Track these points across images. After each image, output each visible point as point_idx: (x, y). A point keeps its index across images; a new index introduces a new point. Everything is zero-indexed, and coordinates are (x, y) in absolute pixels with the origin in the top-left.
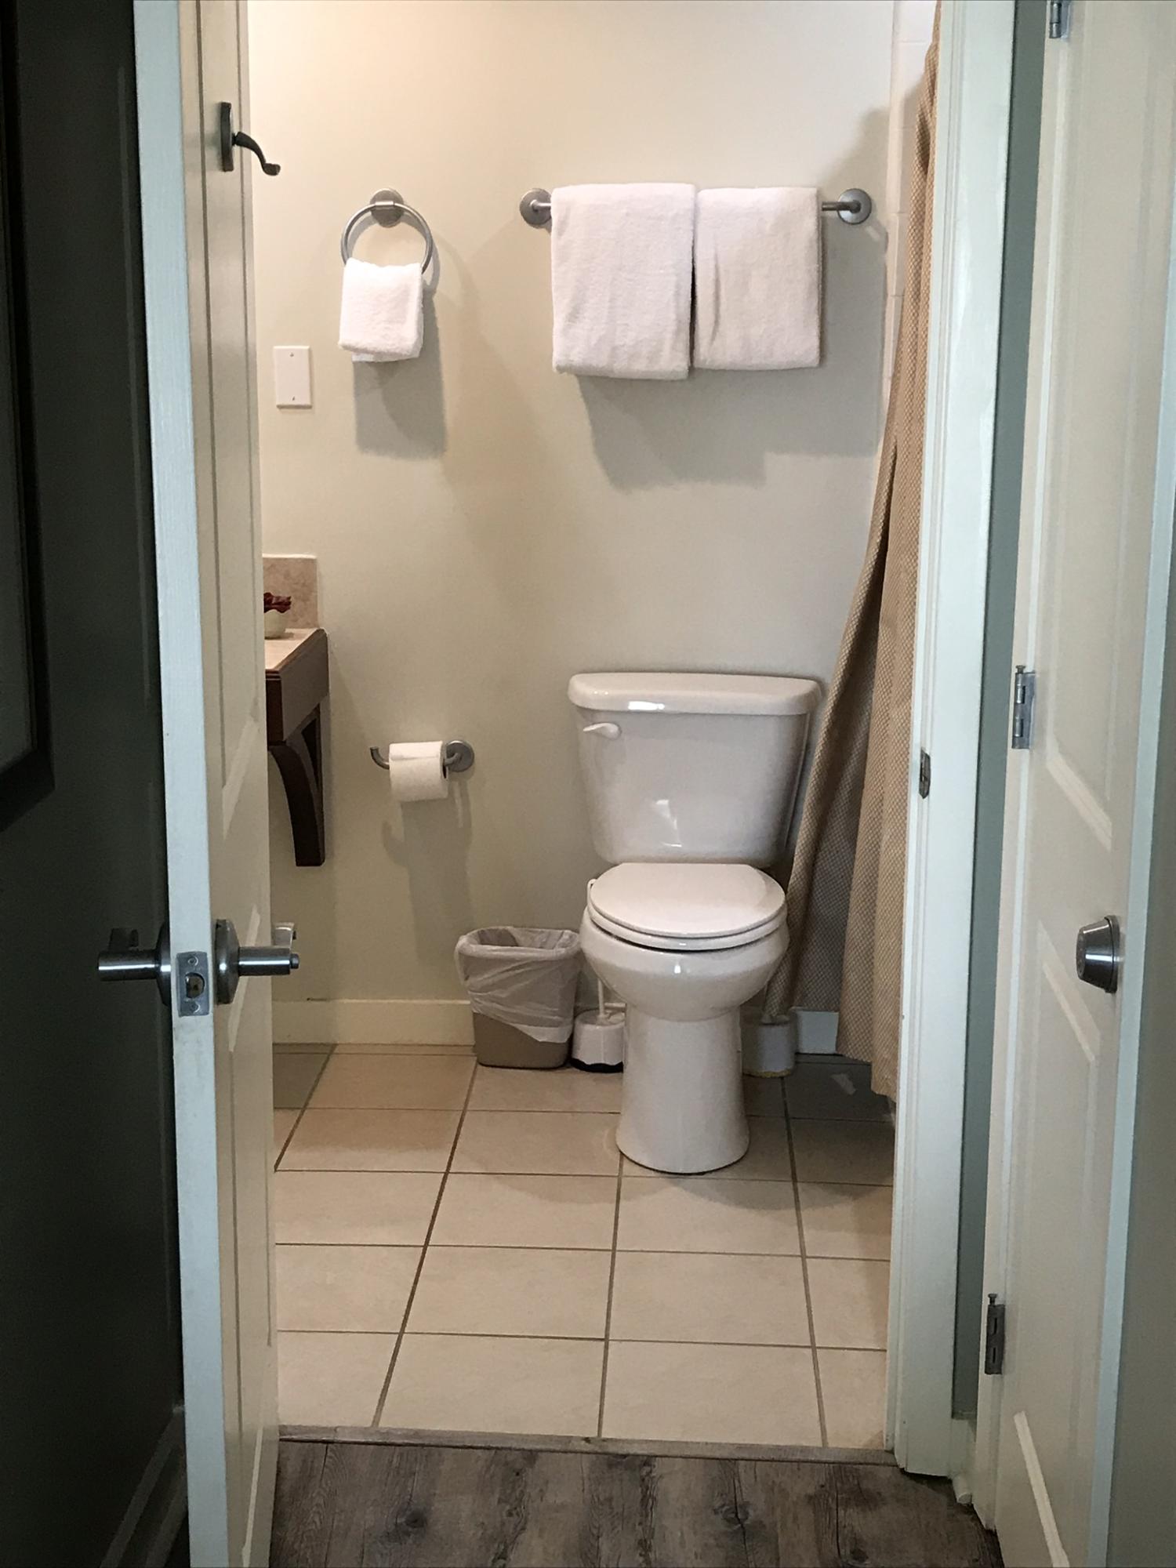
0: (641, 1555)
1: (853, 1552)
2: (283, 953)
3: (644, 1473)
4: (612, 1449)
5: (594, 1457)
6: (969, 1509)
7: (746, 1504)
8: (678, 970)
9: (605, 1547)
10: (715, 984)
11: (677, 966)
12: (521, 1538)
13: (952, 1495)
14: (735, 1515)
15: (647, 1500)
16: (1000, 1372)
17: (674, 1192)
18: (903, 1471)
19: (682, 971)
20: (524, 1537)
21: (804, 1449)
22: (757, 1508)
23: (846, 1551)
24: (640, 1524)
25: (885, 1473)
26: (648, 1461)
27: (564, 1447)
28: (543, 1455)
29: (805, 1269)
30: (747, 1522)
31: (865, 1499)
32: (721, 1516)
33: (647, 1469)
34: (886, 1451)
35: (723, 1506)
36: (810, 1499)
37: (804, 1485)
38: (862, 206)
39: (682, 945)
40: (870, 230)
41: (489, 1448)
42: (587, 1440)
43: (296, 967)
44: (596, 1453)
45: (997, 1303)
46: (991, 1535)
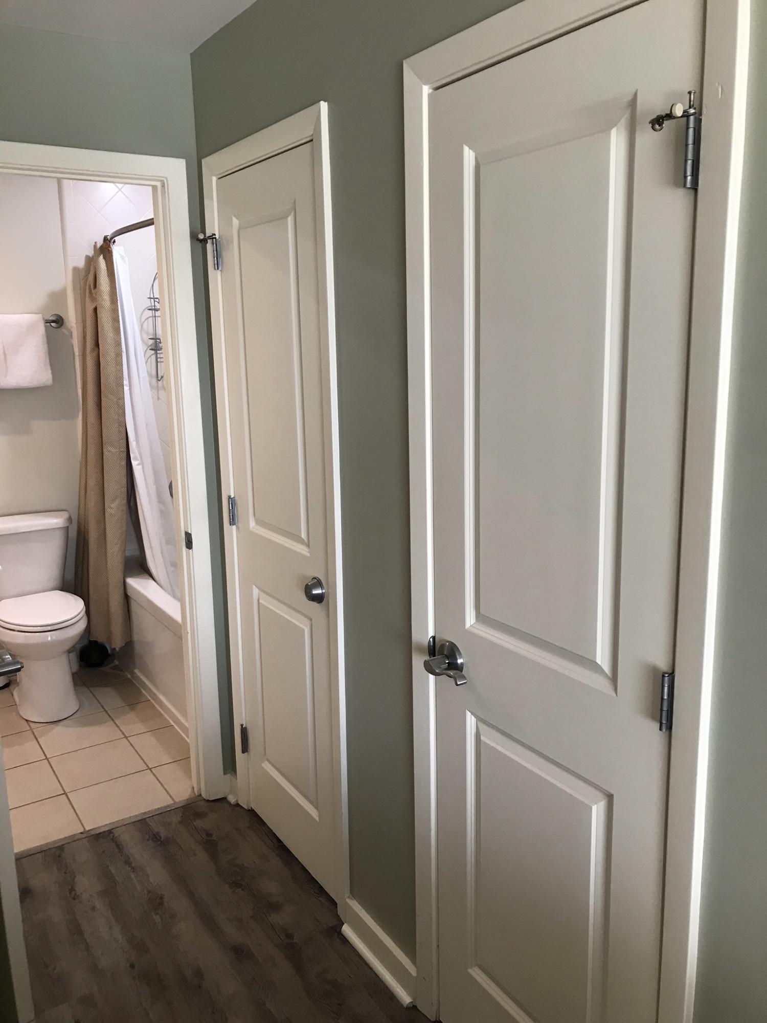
0: (129, 867)
1: (206, 835)
2: (18, 663)
3: (112, 837)
4: (93, 833)
5: (87, 839)
6: (238, 805)
7: (158, 833)
8: (49, 639)
9: (112, 869)
10: (66, 640)
11: (49, 637)
12: (76, 880)
13: (229, 803)
14: (156, 838)
15: (119, 847)
16: (247, 751)
17: (59, 729)
18: (208, 801)
19: (51, 639)
20: (77, 879)
21: (168, 806)
22: (163, 833)
23: (204, 836)
24: (121, 856)
25: (203, 803)
26: (110, 832)
27: (73, 839)
28: (66, 845)
29: (129, 742)
30: (162, 839)
31: (199, 815)
32: (151, 841)
33: (112, 835)
34: (198, 796)
35: (150, 837)
36: (180, 822)
37: (175, 819)
38: (59, 321)
39: (49, 628)
40: (63, 330)
41: (42, 852)
42: (81, 833)
43: (22, 667)
44: (88, 837)
45: (244, 726)
46: (252, 812)
